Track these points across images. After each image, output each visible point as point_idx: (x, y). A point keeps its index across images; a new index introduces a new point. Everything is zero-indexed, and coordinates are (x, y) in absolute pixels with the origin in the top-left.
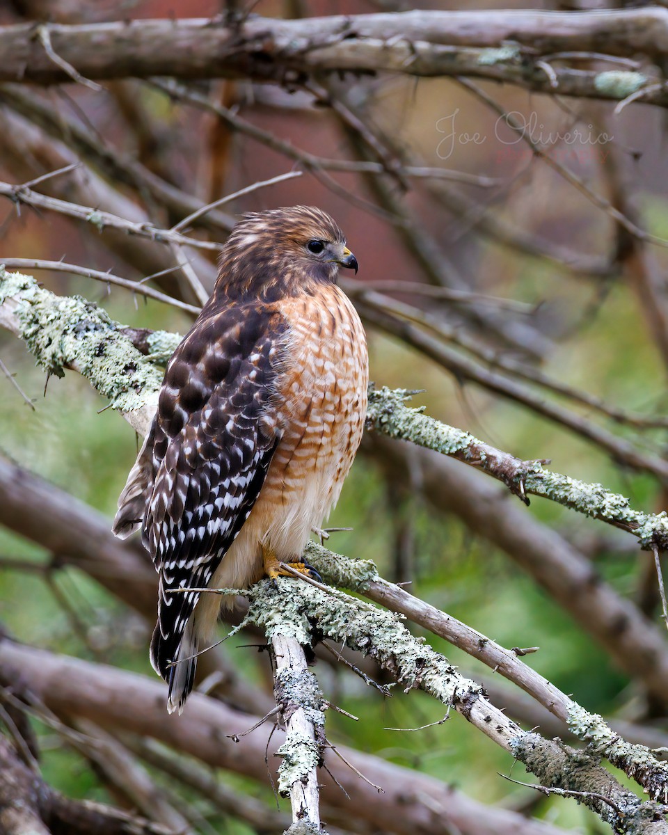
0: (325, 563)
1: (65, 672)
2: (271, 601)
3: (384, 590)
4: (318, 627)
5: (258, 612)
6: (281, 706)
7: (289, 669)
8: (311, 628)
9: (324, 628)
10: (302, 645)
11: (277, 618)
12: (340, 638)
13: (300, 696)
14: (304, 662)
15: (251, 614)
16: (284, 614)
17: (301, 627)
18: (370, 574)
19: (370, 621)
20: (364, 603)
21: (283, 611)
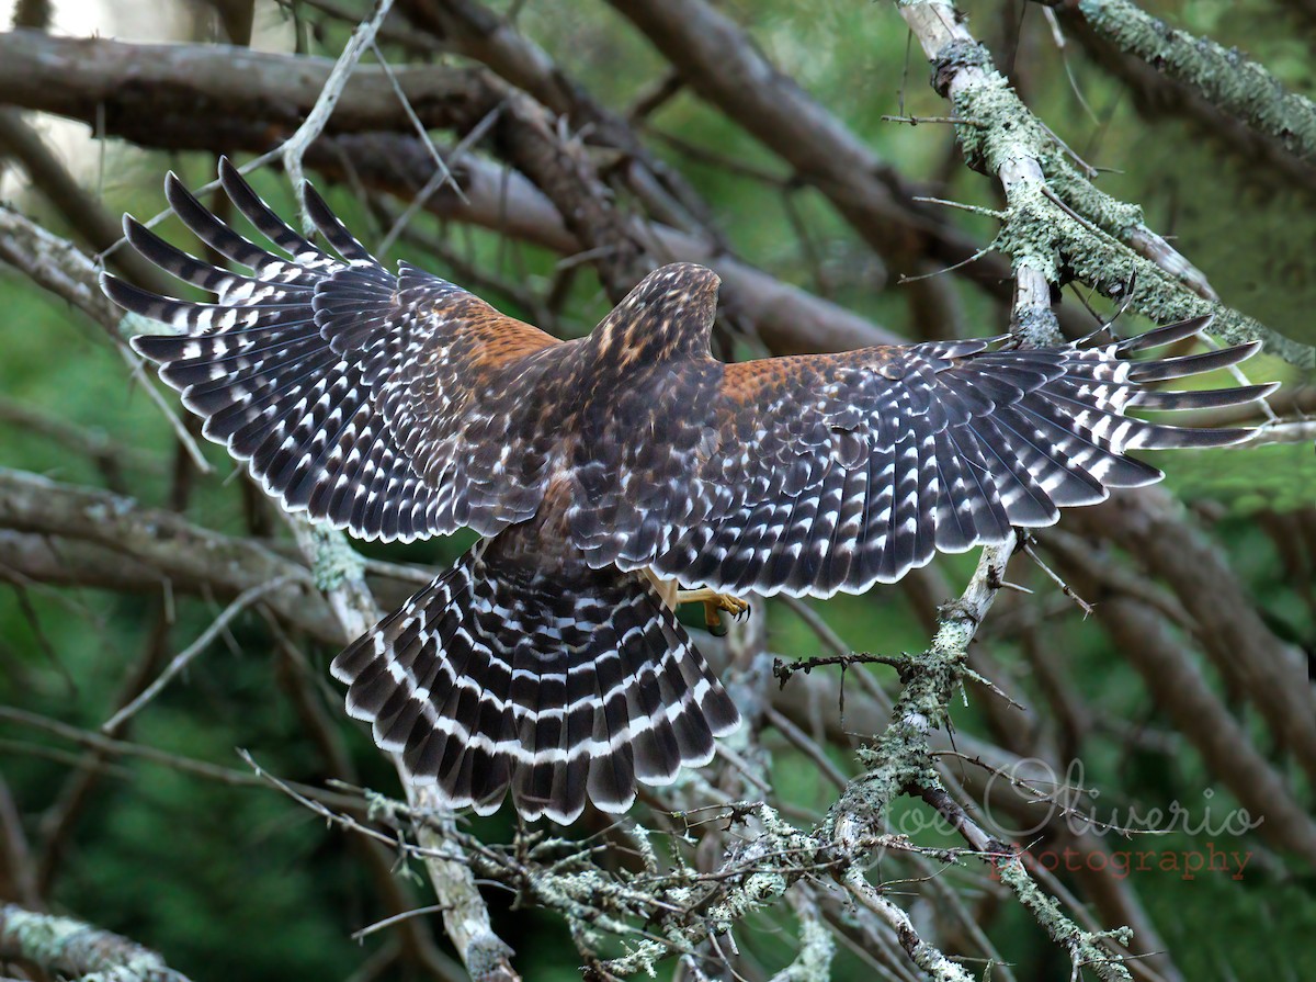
0: (1089, 201)
2: (1024, 228)
3: (1146, 241)
4: (1069, 264)
5: (1007, 238)
6: (1015, 342)
7: (1030, 305)
8: (1062, 265)
9: (1076, 267)
10: (1048, 281)
11: (1028, 249)
12: (1091, 281)
13: (1037, 335)
14: (1048, 300)
15: (1000, 240)
16: (1035, 245)
17: (1051, 262)
18: (1136, 221)
19: (1126, 267)
20: (1124, 247)
21: (1036, 242)
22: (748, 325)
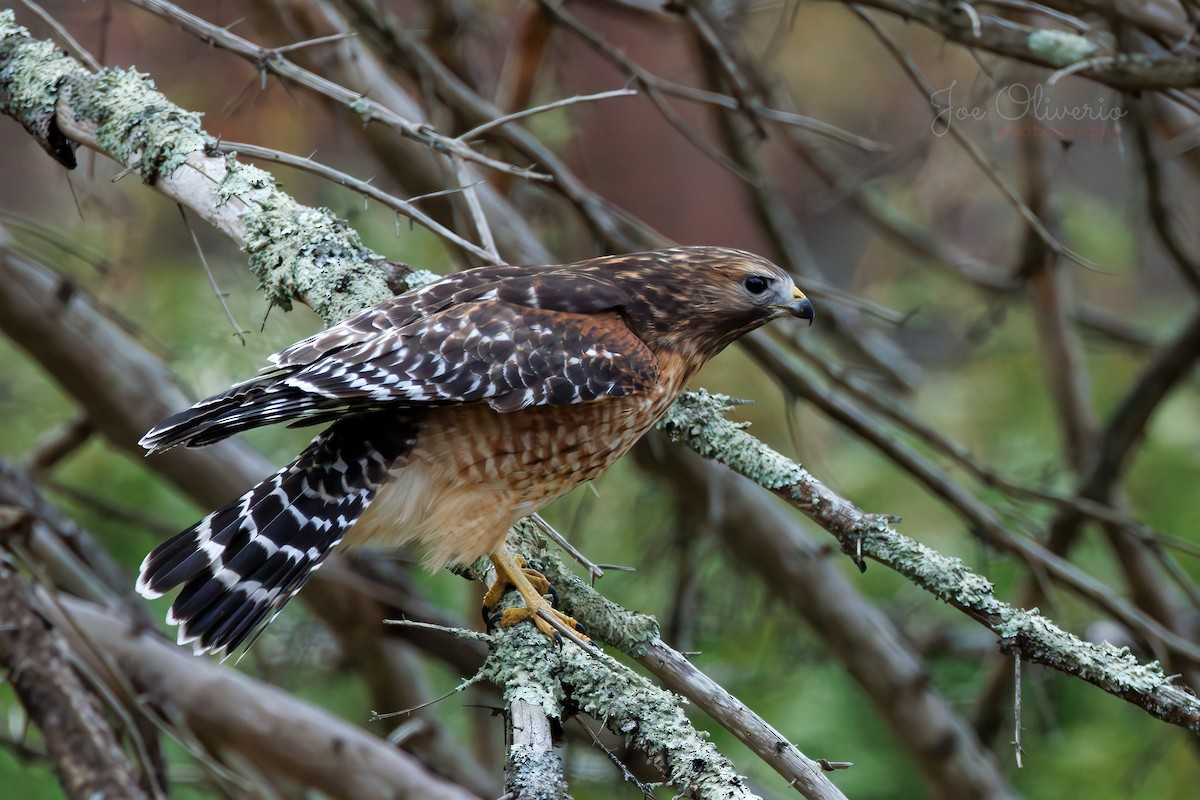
0: (593, 612)
1: (220, 685)
2: (517, 654)
3: (664, 658)
4: (573, 697)
5: (498, 665)
6: (511, 795)
7: (528, 748)
8: (564, 696)
9: (581, 700)
10: (549, 717)
11: (522, 678)
12: (599, 717)
13: (537, 785)
14: (549, 741)
15: (489, 666)
16: (531, 674)
17: (551, 694)
18: (650, 634)
19: (641, 701)
20: (637, 676)
21: (532, 670)
22: (178, 717)
